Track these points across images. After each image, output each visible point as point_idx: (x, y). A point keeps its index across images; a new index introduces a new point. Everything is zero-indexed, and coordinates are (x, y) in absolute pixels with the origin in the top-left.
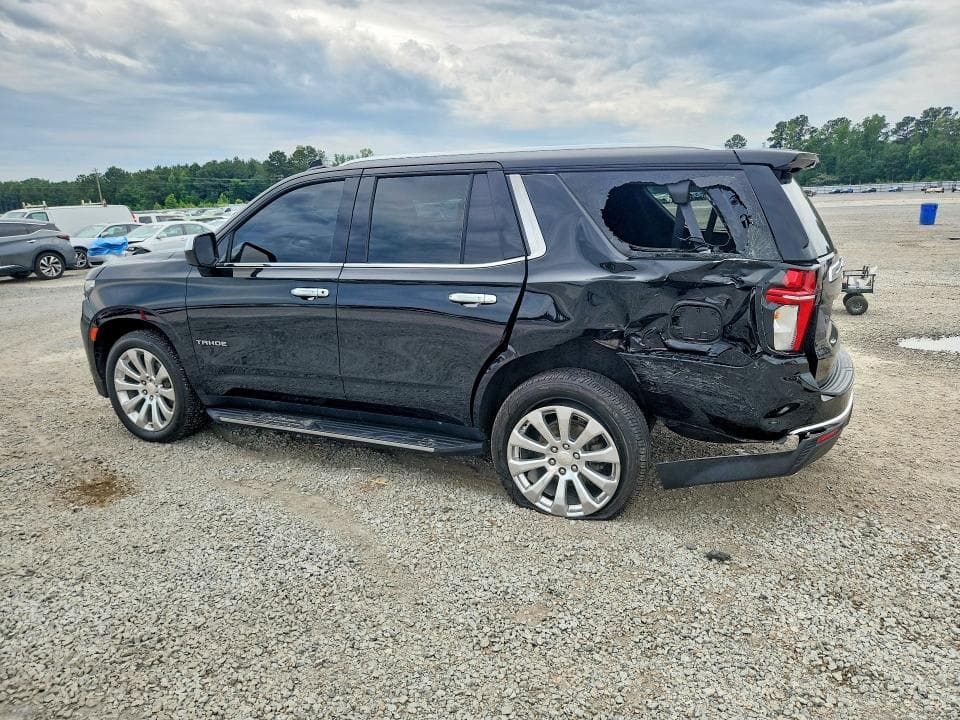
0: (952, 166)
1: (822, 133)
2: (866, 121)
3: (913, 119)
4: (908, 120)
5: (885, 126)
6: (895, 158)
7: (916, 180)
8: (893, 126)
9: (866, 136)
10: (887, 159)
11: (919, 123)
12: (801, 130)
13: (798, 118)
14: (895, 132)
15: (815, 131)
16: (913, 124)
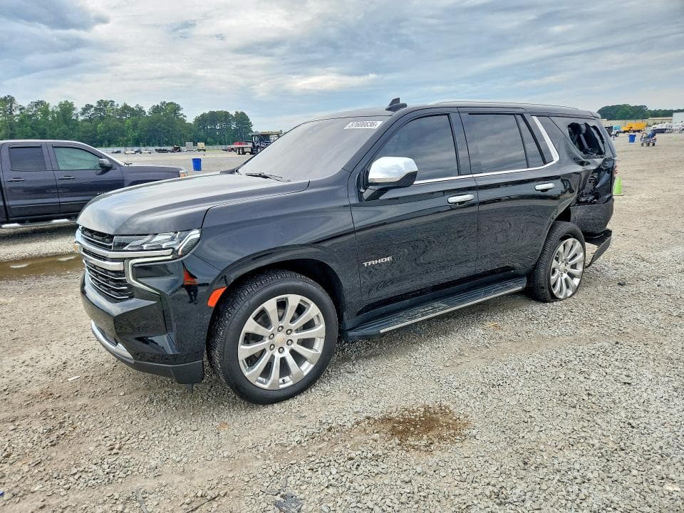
0: (126, 138)
1: (28, 111)
2: (60, 105)
3: (92, 106)
4: (88, 107)
5: (74, 109)
6: (88, 131)
7: (106, 147)
8: (80, 110)
9: (64, 115)
10: (84, 132)
11: (96, 109)
12: (11, 106)
13: (6, 98)
14: (82, 114)
15: (23, 108)
16: (93, 109)
